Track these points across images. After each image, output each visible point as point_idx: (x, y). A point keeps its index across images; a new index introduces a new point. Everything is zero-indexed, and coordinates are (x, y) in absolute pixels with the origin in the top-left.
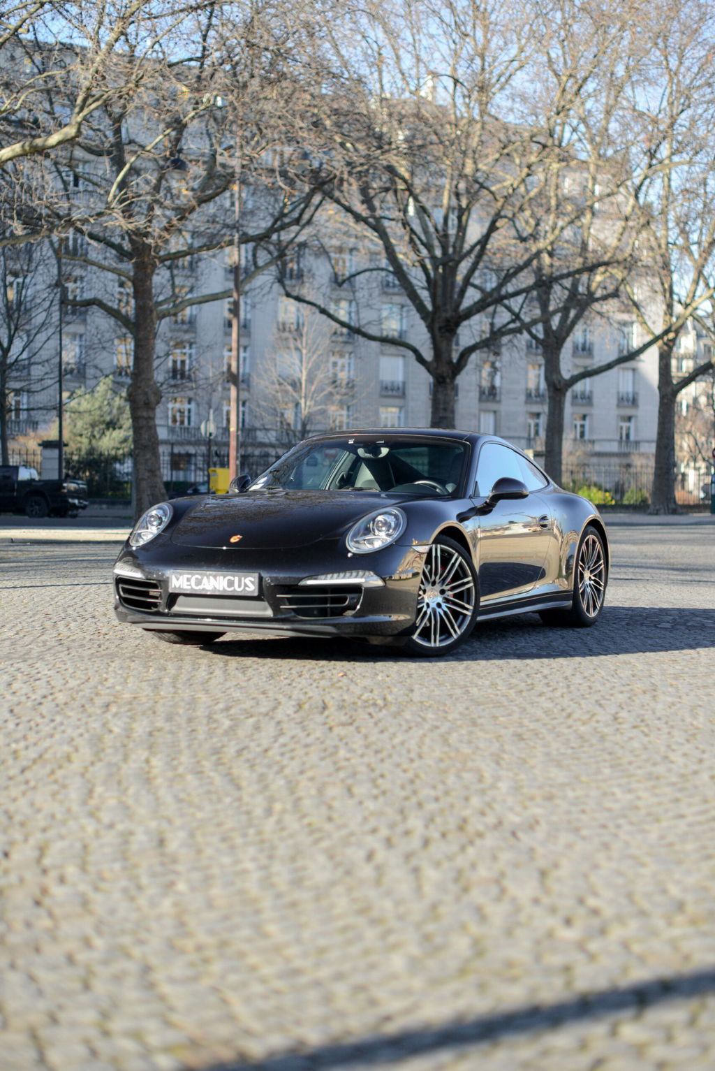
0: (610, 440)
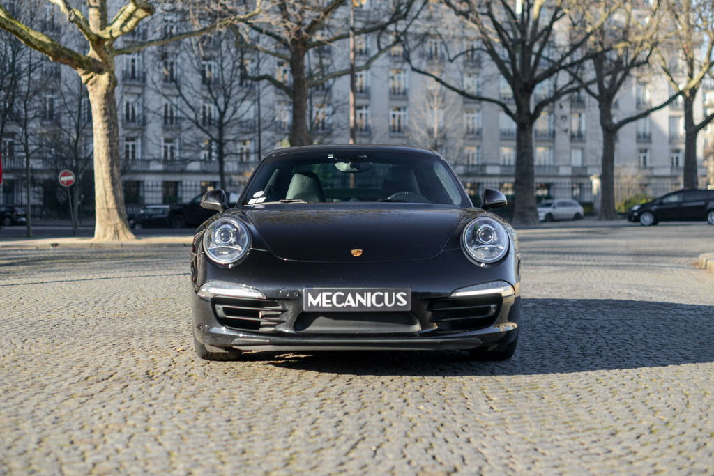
0: (665, 167)
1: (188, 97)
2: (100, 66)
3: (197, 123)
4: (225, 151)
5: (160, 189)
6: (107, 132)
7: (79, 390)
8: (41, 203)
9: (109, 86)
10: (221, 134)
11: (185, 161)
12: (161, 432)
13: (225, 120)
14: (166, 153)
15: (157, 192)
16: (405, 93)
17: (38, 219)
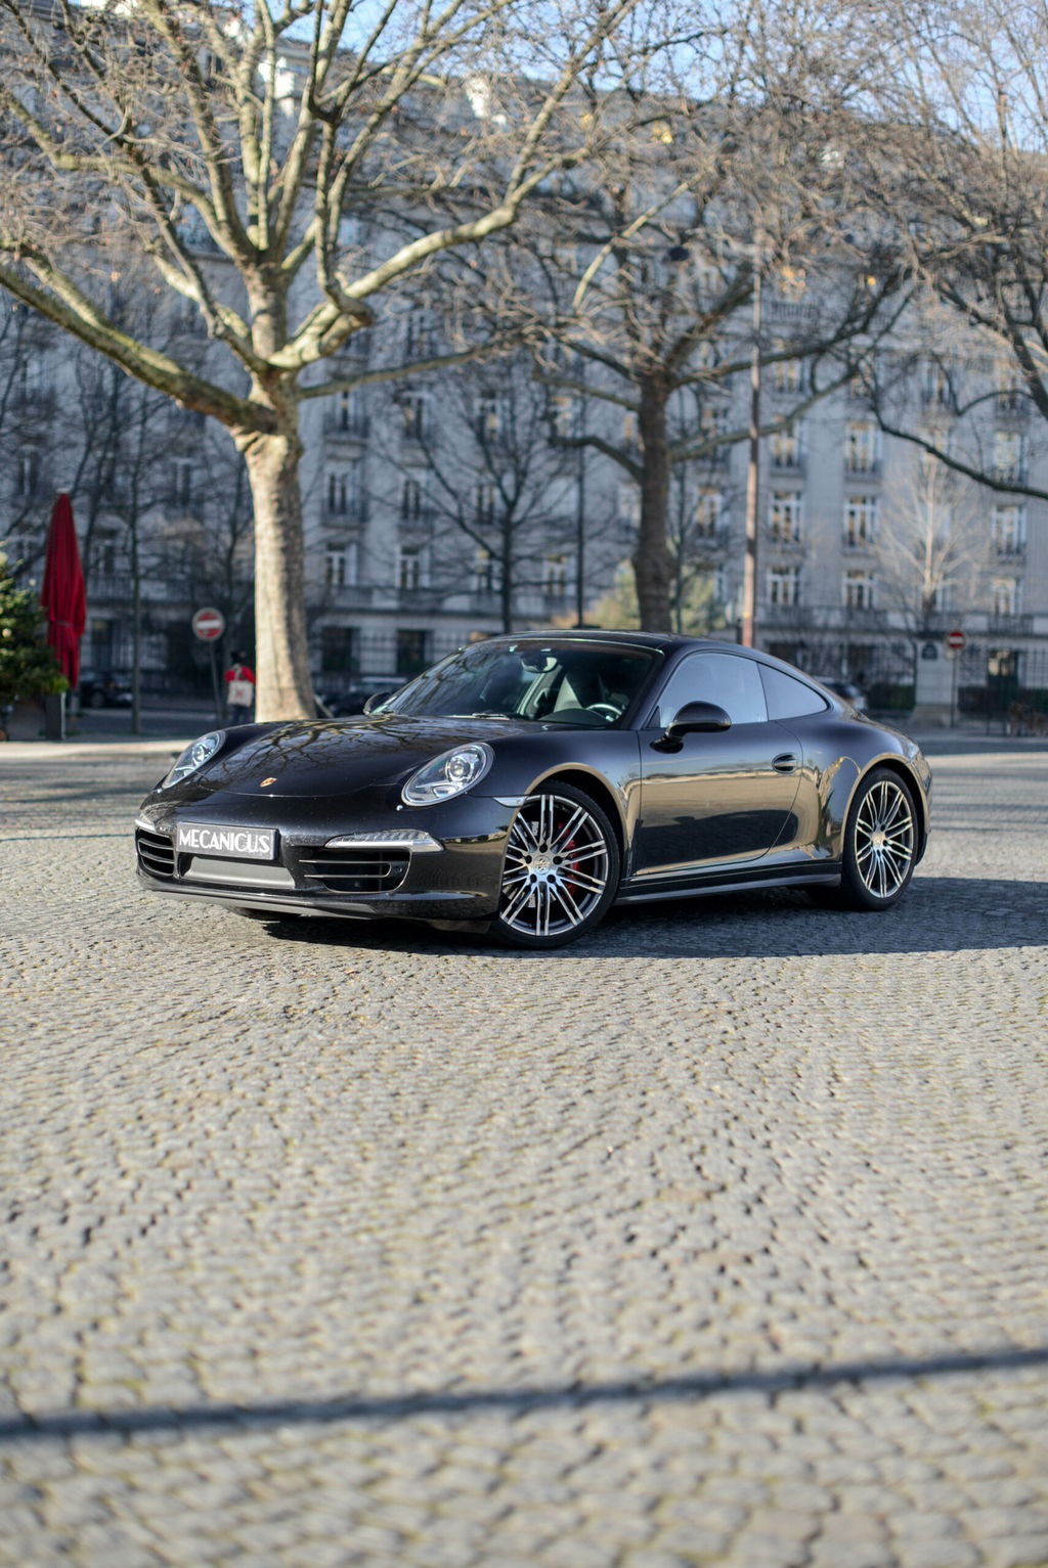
1: (445, 472)
2: (271, 418)
3: (460, 521)
4: (514, 578)
5: (389, 645)
6: (280, 544)
7: (168, 1034)
8: (163, 666)
9: (287, 457)
10: (508, 545)
11: (440, 593)
12: (282, 1109)
13: (517, 517)
14: (404, 576)
15: (383, 650)
16: (876, 468)
17: (155, 697)
